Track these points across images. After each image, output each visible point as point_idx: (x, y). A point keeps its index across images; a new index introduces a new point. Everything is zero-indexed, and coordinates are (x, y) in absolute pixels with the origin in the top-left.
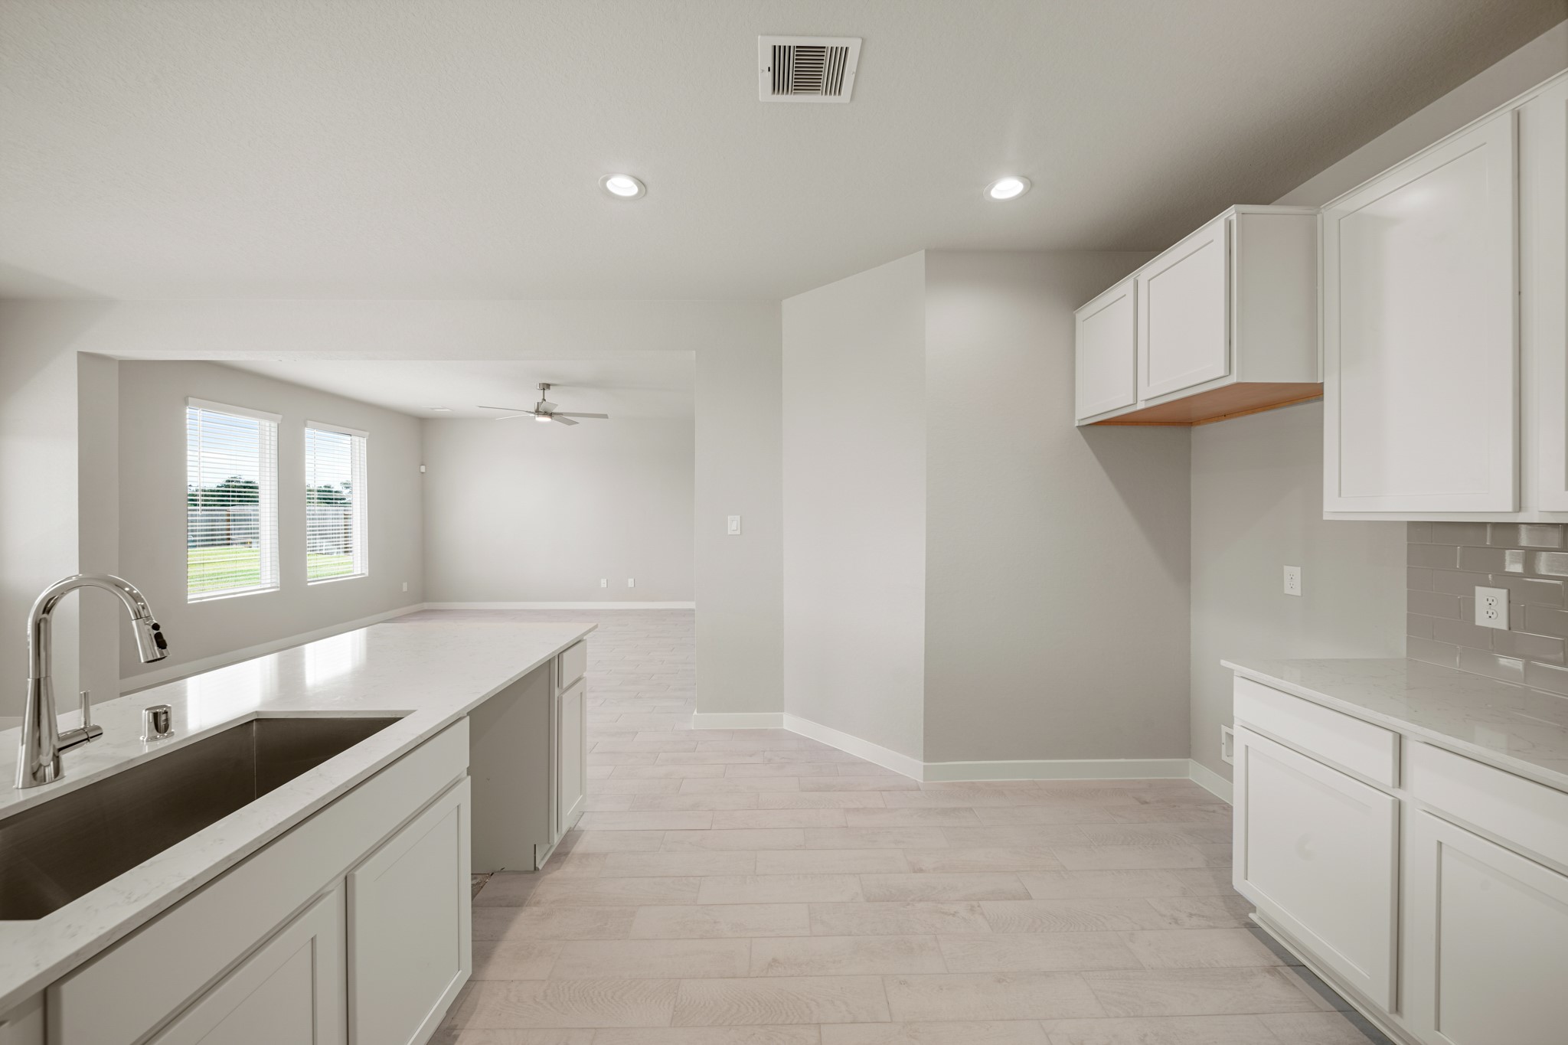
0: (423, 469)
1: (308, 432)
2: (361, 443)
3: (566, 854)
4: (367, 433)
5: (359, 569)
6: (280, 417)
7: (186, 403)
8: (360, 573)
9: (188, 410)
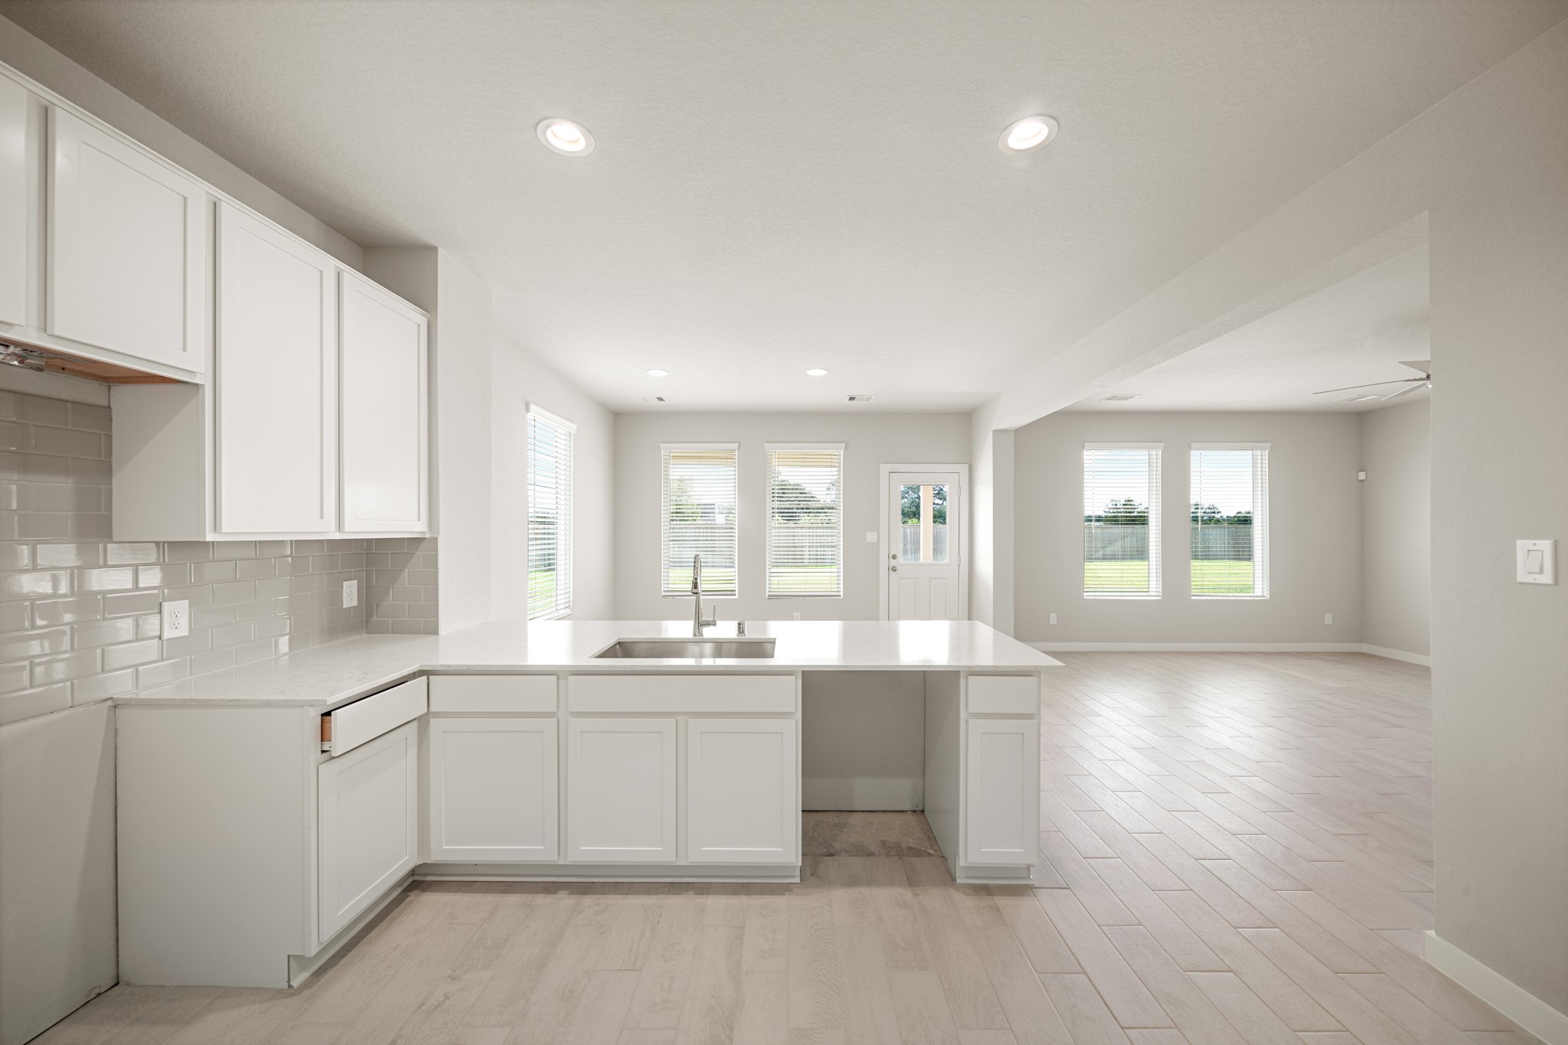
0: (1362, 476)
1: (1195, 456)
2: (1263, 455)
3: (990, 894)
4: (1269, 444)
5: (1261, 590)
6: (1163, 444)
7: (1083, 447)
8: (1261, 594)
9: (1086, 453)
